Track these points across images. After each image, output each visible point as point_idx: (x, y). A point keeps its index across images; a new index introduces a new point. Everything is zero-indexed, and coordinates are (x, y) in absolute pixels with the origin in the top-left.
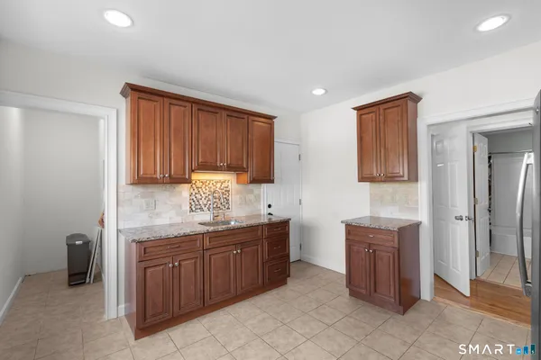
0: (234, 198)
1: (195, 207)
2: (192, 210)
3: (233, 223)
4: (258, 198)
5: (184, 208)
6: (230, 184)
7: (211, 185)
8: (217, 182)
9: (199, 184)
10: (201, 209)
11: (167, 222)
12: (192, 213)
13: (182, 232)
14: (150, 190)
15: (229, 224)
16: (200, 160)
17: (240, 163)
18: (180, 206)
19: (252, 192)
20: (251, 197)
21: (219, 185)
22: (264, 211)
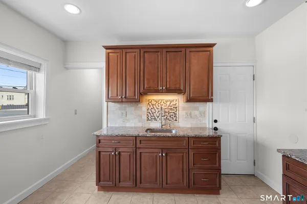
0: (181, 113)
1: (151, 117)
2: (148, 120)
3: (174, 132)
4: (203, 114)
5: (143, 117)
6: (177, 102)
7: (162, 103)
8: (167, 101)
9: (153, 102)
10: (155, 119)
11: (133, 125)
12: (149, 122)
13: (121, 133)
14: (124, 106)
15: (171, 132)
16: (146, 86)
17: (178, 86)
18: (141, 117)
19: (196, 109)
20: (197, 113)
21: (168, 103)
22: (210, 125)
